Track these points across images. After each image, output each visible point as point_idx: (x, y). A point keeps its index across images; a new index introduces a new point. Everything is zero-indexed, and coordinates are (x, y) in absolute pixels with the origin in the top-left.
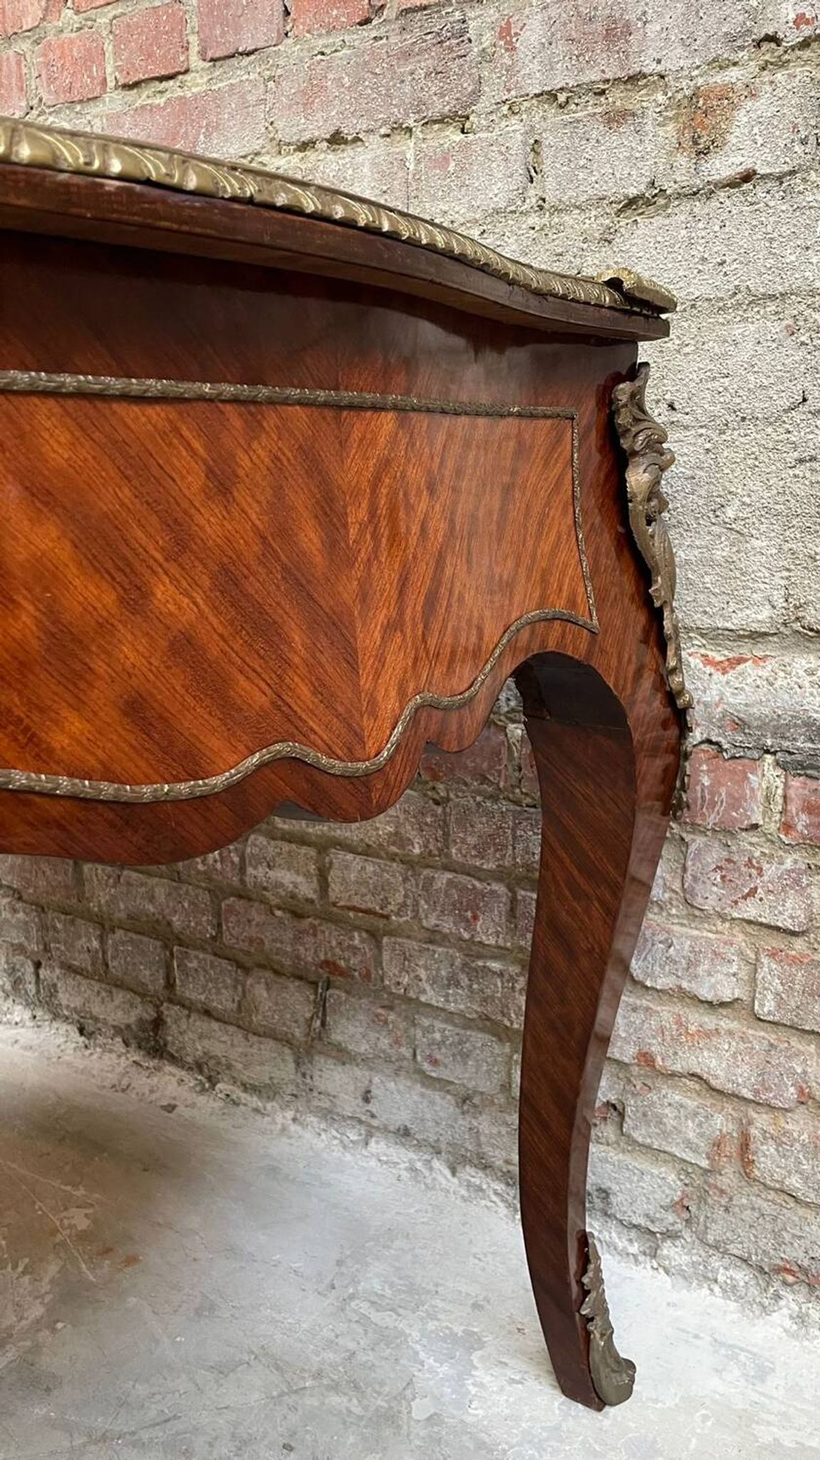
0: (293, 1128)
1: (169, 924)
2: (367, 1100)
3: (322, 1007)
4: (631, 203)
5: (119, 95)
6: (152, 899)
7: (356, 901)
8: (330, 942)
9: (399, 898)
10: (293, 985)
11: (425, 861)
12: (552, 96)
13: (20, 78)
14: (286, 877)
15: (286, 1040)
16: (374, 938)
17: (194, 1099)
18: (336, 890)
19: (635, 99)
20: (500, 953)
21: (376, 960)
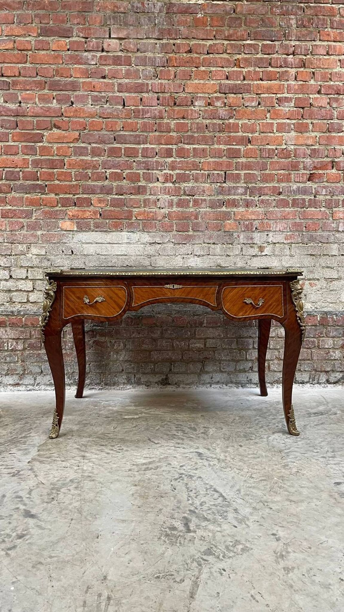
0: (197, 388)
1: (172, 359)
2: (212, 379)
3: (203, 366)
4: (253, 256)
5: (176, 232)
7: (211, 346)
8: (206, 354)
9: (219, 344)
10: (198, 363)
12: (244, 243)
13: (155, 226)
14: (198, 345)
15: (196, 373)
16: (214, 352)
17: (176, 390)
18: (208, 345)
19: (254, 245)
20: (235, 349)
21: (214, 355)
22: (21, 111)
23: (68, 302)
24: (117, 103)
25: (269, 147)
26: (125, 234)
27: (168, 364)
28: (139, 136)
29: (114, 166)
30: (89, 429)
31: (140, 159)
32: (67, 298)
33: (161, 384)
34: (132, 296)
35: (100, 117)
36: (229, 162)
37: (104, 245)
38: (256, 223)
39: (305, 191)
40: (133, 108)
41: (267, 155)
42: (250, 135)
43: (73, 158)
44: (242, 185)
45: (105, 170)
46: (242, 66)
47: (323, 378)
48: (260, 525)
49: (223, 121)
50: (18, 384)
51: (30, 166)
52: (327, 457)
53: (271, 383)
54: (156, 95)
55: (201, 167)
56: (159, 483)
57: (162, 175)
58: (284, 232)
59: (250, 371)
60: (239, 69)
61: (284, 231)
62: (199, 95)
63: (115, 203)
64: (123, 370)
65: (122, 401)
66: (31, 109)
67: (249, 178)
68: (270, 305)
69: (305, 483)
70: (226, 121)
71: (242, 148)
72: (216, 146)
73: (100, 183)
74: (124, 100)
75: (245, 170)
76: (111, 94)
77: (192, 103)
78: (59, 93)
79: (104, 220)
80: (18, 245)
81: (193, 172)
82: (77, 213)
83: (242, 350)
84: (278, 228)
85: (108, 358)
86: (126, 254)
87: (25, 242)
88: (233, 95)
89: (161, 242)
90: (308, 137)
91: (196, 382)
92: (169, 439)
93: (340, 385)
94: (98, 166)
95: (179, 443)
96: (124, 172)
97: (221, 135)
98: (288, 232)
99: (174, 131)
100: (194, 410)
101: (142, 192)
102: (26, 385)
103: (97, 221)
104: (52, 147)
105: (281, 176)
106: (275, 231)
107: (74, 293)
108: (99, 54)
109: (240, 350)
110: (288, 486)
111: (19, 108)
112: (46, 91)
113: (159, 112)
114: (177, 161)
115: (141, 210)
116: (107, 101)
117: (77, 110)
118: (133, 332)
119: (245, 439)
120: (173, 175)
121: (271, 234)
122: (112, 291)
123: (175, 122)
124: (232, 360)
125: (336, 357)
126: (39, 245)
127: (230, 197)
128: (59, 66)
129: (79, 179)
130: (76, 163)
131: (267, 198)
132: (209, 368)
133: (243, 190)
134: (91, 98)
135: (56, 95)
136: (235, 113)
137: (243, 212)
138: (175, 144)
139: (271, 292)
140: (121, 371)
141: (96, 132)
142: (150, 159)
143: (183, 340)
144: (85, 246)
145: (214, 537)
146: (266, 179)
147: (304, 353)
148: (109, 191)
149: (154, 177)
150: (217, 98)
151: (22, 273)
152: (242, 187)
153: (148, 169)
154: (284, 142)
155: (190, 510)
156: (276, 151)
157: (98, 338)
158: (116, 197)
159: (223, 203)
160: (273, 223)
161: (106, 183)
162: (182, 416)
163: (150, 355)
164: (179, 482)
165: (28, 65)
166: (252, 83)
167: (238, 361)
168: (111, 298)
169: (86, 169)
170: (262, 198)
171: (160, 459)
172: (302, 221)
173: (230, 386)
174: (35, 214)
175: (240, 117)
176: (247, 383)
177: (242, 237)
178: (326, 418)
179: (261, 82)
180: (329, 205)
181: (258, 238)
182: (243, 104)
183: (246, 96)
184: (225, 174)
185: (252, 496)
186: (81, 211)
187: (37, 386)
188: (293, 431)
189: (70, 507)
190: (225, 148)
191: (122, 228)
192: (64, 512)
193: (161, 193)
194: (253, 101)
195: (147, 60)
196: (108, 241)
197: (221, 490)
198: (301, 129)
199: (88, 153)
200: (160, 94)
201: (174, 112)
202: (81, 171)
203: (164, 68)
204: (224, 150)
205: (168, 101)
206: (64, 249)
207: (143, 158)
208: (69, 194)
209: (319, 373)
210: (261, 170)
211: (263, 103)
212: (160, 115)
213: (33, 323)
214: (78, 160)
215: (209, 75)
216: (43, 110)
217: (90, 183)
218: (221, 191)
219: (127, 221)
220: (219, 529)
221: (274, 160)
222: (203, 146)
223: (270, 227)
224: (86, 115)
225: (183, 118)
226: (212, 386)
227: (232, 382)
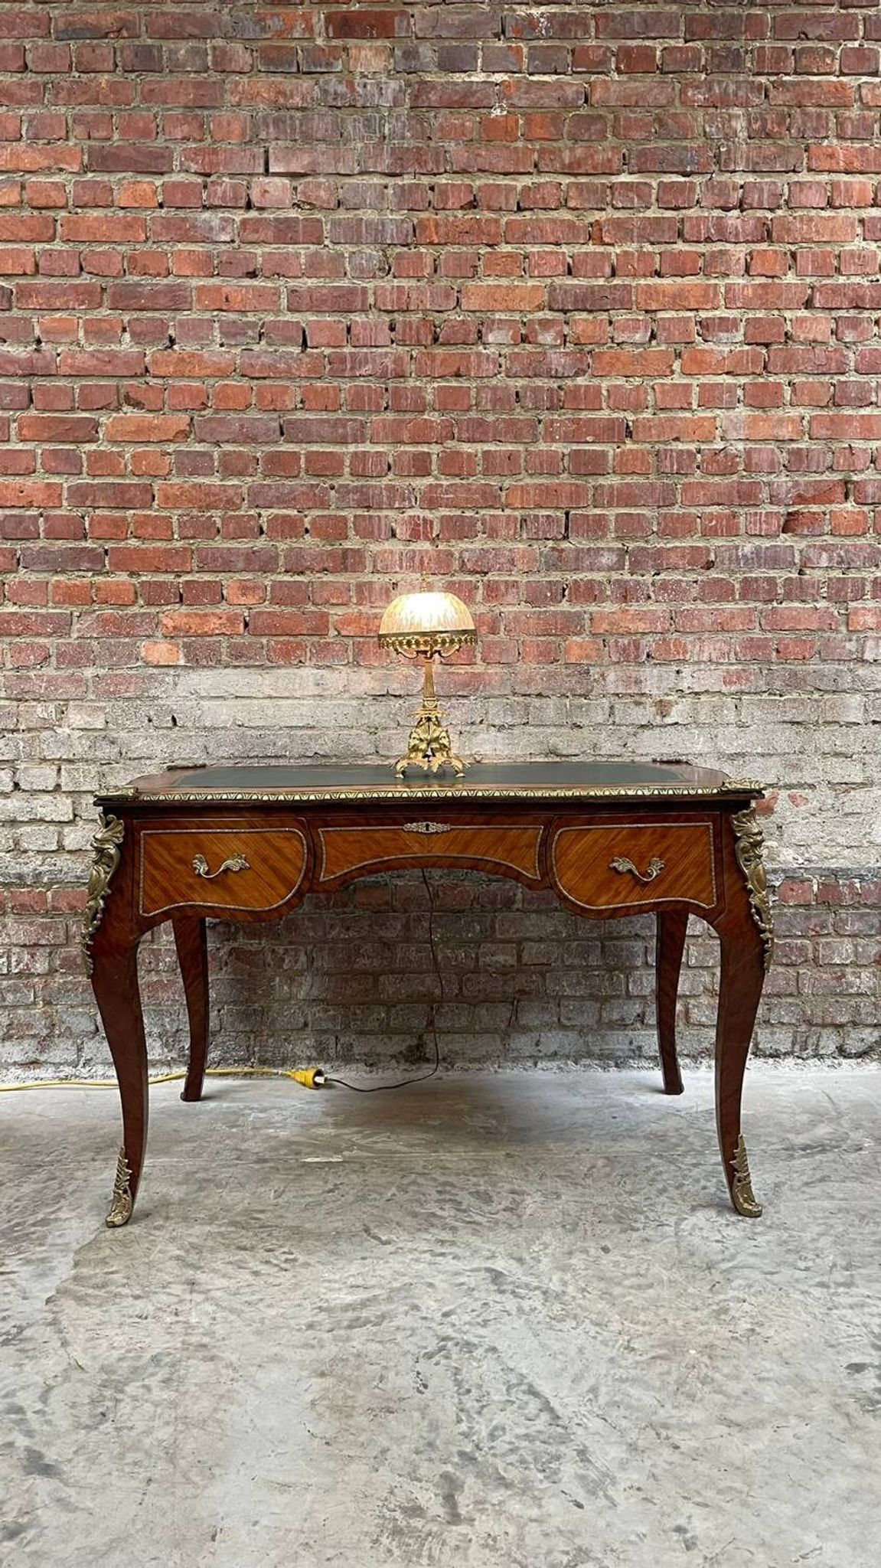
0: (500, 1070)
1: (433, 993)
2: (537, 1045)
3: (515, 1012)
4: (642, 726)
6: (423, 983)
7: (535, 962)
8: (521, 981)
9: (556, 955)
10: (500, 1005)
11: (569, 938)
12: (617, 695)
14: (501, 958)
15: (496, 1031)
16: (543, 975)
17: (444, 1075)
18: (526, 958)
19: (643, 699)
20: (598, 968)
21: (544, 985)
22: (41, 363)
23: (155, 872)
24: (288, 341)
25: (680, 446)
26: (308, 673)
27: (422, 1008)
28: (343, 423)
29: (282, 501)
30: (213, 1198)
31: (346, 480)
32: (152, 861)
33: (406, 1061)
34: (318, 854)
35: (243, 376)
36: (577, 485)
37: (255, 701)
38: (649, 643)
39: (774, 559)
40: (327, 351)
41: (675, 467)
42: (631, 417)
43: (175, 480)
44: (611, 545)
45: (258, 511)
46: (606, 240)
47: (829, 1042)
48: (644, 1499)
49: (559, 382)
50: (35, 1063)
51: (65, 503)
52: (832, 1285)
53: (694, 1057)
54: (387, 318)
55: (503, 499)
56: (385, 1368)
57: (404, 522)
58: (722, 664)
59: (638, 1025)
60: (601, 249)
61: (722, 661)
62: (497, 316)
63: (283, 595)
64: (306, 1025)
65: (302, 1109)
66: (66, 358)
67: (629, 527)
68: (681, 875)
69: (771, 1367)
70: (569, 382)
71: (610, 449)
72: (542, 446)
73: (244, 545)
74: (304, 332)
75: (618, 506)
76: (271, 318)
77: (480, 338)
78: (136, 315)
79: (254, 639)
80: (34, 703)
81: (483, 512)
82: (185, 620)
83: (615, 969)
84: (706, 654)
85: (267, 994)
86: (312, 724)
87: (52, 697)
88: (584, 315)
89: (402, 693)
90: (780, 422)
91: (498, 1053)
92: (419, 1230)
93: (873, 1060)
94: (238, 502)
95: (442, 1242)
96: (306, 516)
97: (556, 417)
98: (732, 664)
99: (434, 410)
100: (489, 1136)
101: (353, 564)
102: (57, 1065)
103: (237, 640)
104: (120, 455)
105: (711, 521)
106: (698, 663)
107: (169, 848)
108: (239, 216)
109: (611, 970)
110: (726, 1376)
111: (36, 355)
112: (104, 312)
113: (395, 362)
114: (441, 485)
115: (350, 611)
116: (261, 335)
117: (182, 360)
118: (332, 926)
119: (617, 1227)
120: (432, 523)
121: (686, 670)
122: (267, 841)
123: (436, 385)
124: (591, 995)
125: (863, 989)
126: (89, 704)
127: (581, 576)
128: (138, 247)
129: (190, 533)
130: (182, 494)
131: (676, 576)
132: (530, 1018)
133: (615, 559)
134: (221, 327)
135: (129, 322)
136: (590, 361)
137: (613, 613)
138: (436, 442)
139: (683, 841)
140: (301, 1025)
141: (233, 415)
142: (373, 482)
143: (463, 943)
144: (205, 703)
145: (521, 1538)
146: (673, 528)
147: (776, 977)
148: (266, 563)
149: (383, 527)
150: (545, 324)
151: (45, 777)
152: (610, 550)
153: (368, 508)
154: (718, 433)
155: (462, 1454)
156: (699, 455)
157: (241, 942)
158: (287, 578)
159: (560, 592)
160: (693, 643)
161: (261, 543)
162: (457, 1156)
163: (376, 981)
164: (437, 1364)
165: (57, 246)
166: (634, 284)
167: (606, 999)
168: (265, 860)
169: (209, 507)
170: (662, 576)
171: (392, 1290)
172: (769, 635)
173: (585, 1066)
174: (79, 626)
175: (603, 370)
176: (630, 1057)
177: (611, 676)
178: (834, 1161)
179: (657, 280)
180: (839, 593)
181: (654, 680)
182: (612, 338)
183: (621, 316)
184: (567, 518)
185: (629, 1407)
186: (196, 615)
187: (84, 1066)
188: (746, 1205)
189: (147, 1442)
190: (566, 452)
191: (302, 659)
192: (130, 1457)
193: (401, 568)
194: (636, 330)
195: (364, 229)
196: (268, 692)
197: (545, 1388)
198: (763, 399)
199: (212, 468)
200: (396, 315)
201: (433, 361)
202: (195, 512)
203: (405, 249)
204: (564, 455)
205: (418, 333)
206: (152, 713)
207: (354, 479)
208: (166, 572)
209: (819, 1029)
210: (659, 507)
211: (662, 336)
212: (399, 369)
213: (75, 903)
214: (186, 485)
215: (523, 265)
216: (98, 359)
217: (219, 543)
218: (557, 561)
219: (316, 639)
220: (534, 1512)
221: (692, 480)
222: (510, 447)
223: (685, 652)
224: (209, 371)
225: (458, 375)
226: (540, 1065)
227: (590, 1055)
